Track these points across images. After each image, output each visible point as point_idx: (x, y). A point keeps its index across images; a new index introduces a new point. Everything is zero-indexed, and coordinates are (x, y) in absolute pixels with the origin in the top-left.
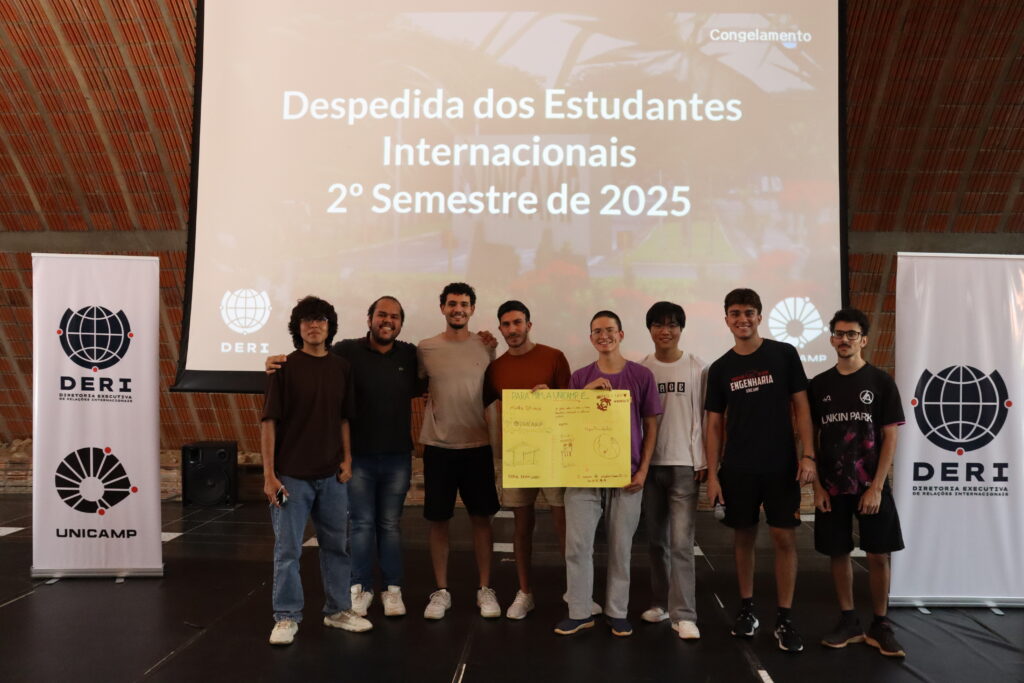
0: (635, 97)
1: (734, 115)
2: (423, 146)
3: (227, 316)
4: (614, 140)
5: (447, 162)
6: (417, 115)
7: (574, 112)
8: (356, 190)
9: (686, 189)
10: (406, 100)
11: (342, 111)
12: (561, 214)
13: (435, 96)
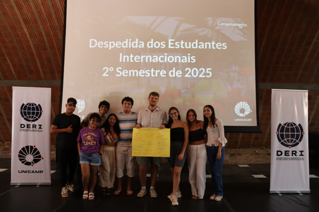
0: (195, 42)
1: (224, 47)
2: (132, 56)
4: (189, 54)
5: (139, 61)
6: (130, 47)
7: (177, 46)
8: (111, 69)
9: (210, 69)
10: (127, 42)
11: (107, 45)
12: (173, 77)
13: (135, 41)
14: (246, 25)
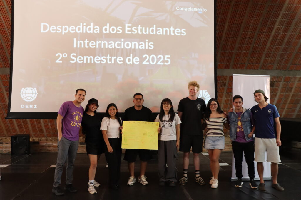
0: (153, 27)
1: (184, 34)
2: (86, 41)
3: (23, 96)
4: (147, 40)
5: (94, 47)
6: (84, 31)
7: (134, 32)
8: (65, 55)
9: (169, 56)
10: (81, 27)
11: (60, 30)
12: (130, 64)
13: (90, 25)
14: (206, 10)
